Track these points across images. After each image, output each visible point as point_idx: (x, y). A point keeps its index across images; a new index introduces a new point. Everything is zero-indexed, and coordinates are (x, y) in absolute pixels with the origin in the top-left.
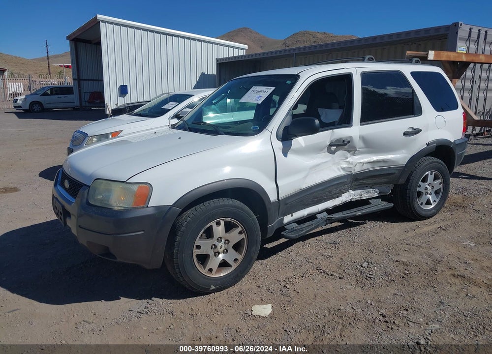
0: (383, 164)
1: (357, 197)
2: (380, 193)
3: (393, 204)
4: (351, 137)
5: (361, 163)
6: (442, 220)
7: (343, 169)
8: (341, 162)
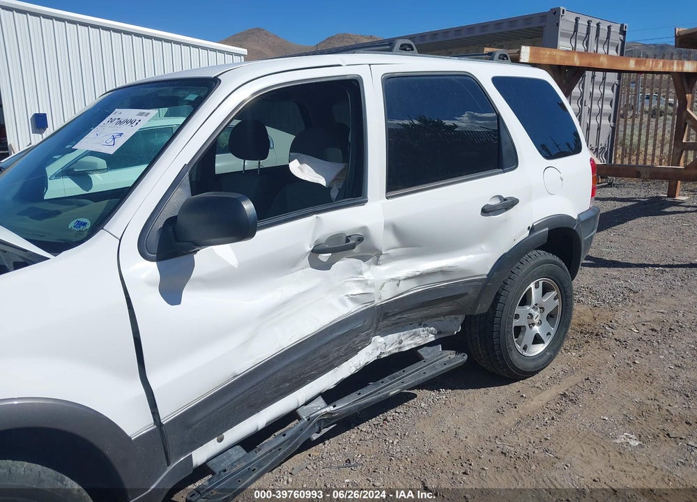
0: (440, 278)
1: (392, 349)
2: (439, 333)
3: (466, 356)
4: (364, 228)
5: (393, 280)
6: (565, 373)
7: (353, 298)
8: (348, 284)
